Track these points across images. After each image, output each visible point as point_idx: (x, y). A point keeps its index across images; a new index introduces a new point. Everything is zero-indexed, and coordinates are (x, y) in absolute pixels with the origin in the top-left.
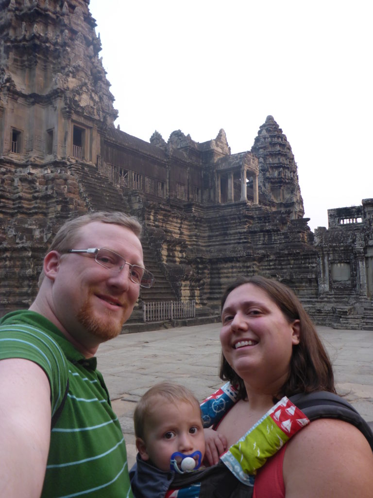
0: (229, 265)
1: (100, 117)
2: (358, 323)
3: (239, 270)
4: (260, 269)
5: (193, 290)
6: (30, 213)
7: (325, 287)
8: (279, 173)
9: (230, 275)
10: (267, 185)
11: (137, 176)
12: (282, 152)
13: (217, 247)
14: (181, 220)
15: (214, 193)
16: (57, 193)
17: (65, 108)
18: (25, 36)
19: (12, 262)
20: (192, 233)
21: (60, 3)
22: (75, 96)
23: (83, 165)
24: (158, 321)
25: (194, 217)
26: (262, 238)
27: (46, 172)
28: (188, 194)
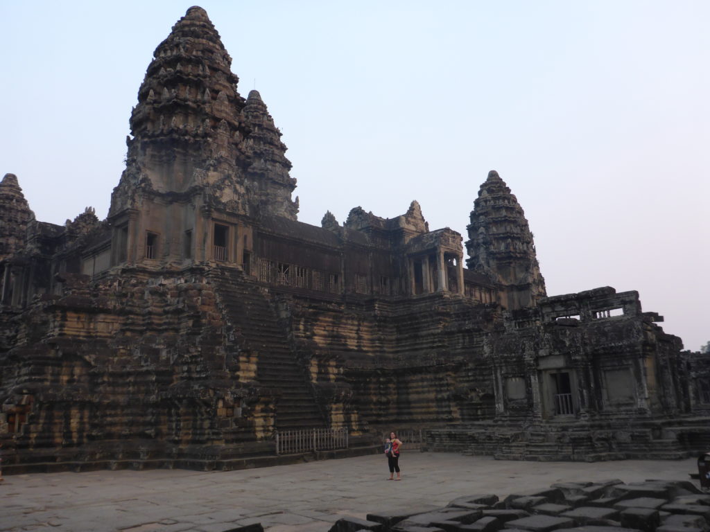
0: (418, 377)
1: (245, 211)
2: (522, 452)
3: (430, 383)
4: (457, 382)
5: (350, 414)
6: (160, 330)
7: (500, 407)
8: (507, 246)
9: (420, 390)
10: (491, 262)
11: (302, 270)
12: (510, 217)
13: (407, 353)
14: (359, 321)
15: (406, 283)
16: (188, 306)
17: (204, 207)
18: (163, 130)
19: (136, 387)
20: (375, 336)
21: (202, 90)
22: (215, 192)
23: (223, 269)
24: (295, 453)
25: (375, 316)
26: (461, 341)
27: (179, 282)
28: (372, 286)
